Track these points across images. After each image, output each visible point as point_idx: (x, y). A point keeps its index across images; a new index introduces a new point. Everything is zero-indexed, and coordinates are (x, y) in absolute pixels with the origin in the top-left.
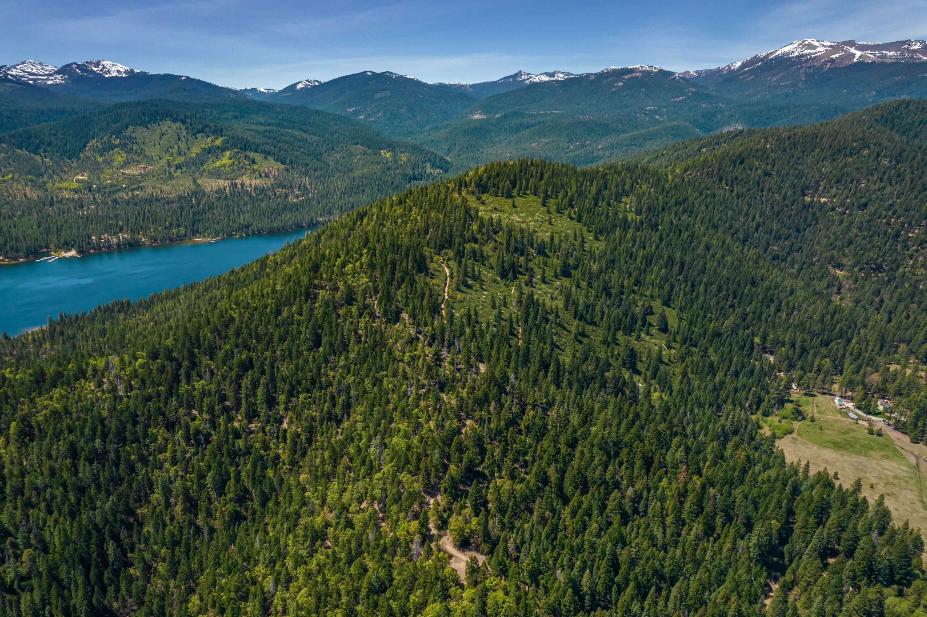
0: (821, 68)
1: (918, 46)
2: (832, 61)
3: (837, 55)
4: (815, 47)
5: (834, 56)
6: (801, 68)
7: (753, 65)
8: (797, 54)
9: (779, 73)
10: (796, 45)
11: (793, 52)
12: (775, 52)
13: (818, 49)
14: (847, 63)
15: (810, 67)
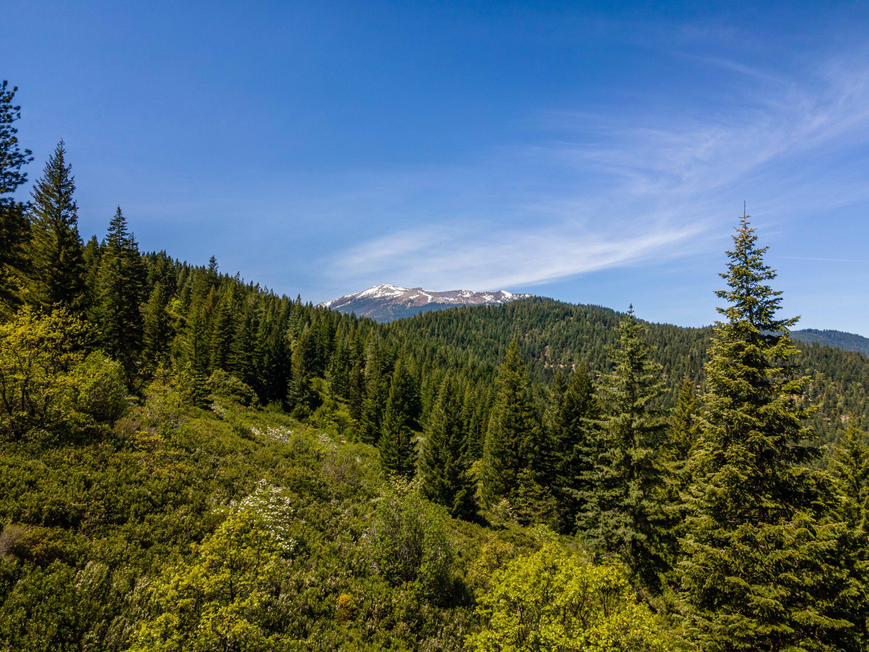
0: (403, 306)
1: (468, 295)
2: (412, 301)
3: (414, 297)
4: (393, 291)
5: (411, 298)
6: (388, 305)
7: (344, 303)
8: (379, 296)
9: (369, 310)
10: (377, 289)
11: (376, 294)
12: (360, 294)
13: (396, 293)
14: (423, 303)
15: (395, 305)
